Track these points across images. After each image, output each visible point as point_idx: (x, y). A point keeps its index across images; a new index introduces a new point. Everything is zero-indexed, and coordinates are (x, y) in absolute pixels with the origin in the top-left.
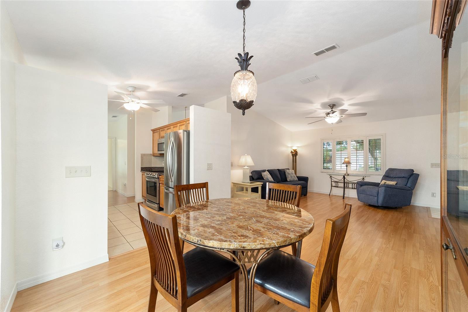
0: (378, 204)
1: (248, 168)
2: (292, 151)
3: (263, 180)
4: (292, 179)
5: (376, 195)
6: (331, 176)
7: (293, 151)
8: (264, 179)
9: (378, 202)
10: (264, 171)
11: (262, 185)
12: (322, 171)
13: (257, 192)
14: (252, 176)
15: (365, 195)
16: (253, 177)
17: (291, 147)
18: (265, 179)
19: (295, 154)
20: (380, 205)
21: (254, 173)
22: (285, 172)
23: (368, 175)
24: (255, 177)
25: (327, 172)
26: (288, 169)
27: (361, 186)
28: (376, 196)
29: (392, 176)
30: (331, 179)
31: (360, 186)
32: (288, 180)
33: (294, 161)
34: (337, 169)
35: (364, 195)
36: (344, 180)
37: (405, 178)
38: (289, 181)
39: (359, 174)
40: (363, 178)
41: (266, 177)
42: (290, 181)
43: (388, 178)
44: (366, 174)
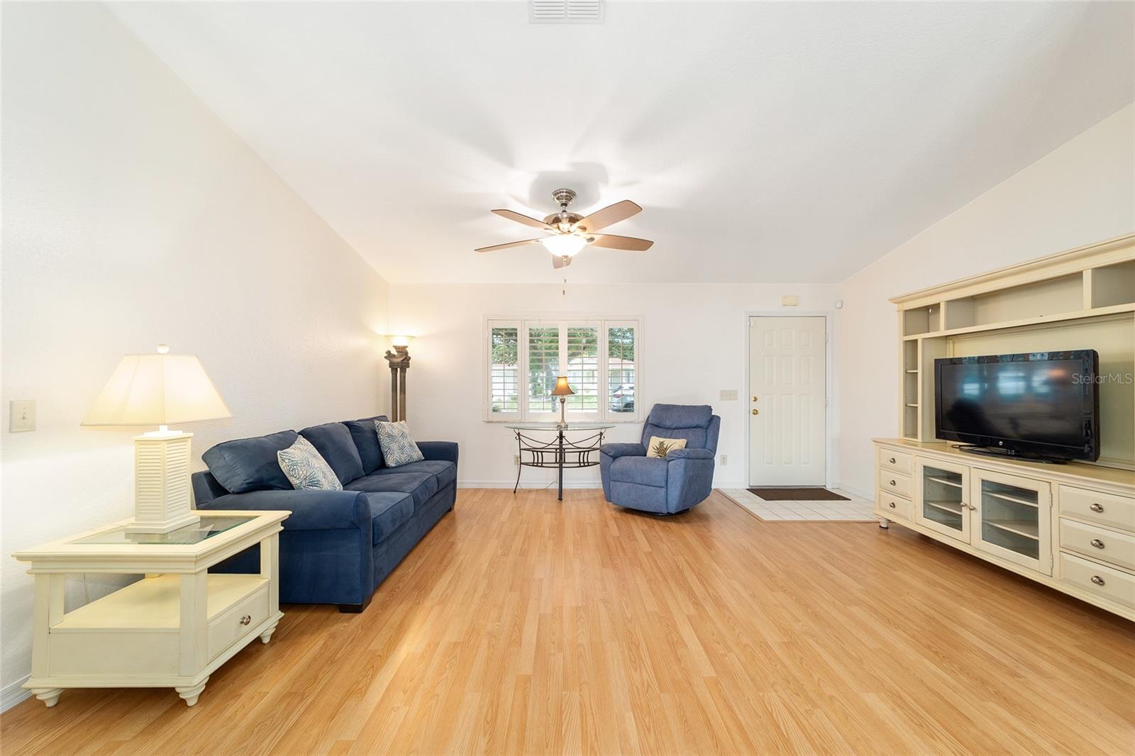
0: (667, 507)
1: (179, 434)
2: (389, 352)
3: (289, 493)
4: (403, 458)
5: (663, 484)
6: (519, 434)
7: (396, 353)
8: (290, 486)
9: (669, 503)
10: (286, 439)
11: (283, 523)
12: (490, 419)
13: (256, 570)
14: (209, 476)
15: (631, 484)
16: (220, 480)
17: (388, 337)
18: (294, 481)
19: (400, 362)
20: (673, 511)
21: (228, 456)
22: (375, 433)
23: (608, 423)
24: (235, 478)
25: (505, 422)
26: (383, 418)
27: (615, 458)
28: (662, 487)
29: (668, 423)
30: (519, 438)
31: (611, 459)
32: (391, 462)
33: (398, 389)
34: (530, 411)
35: (625, 486)
36: (561, 442)
37: (699, 427)
38: (393, 465)
39: (590, 423)
40: (601, 434)
41: (302, 472)
42: (400, 466)
43: (660, 430)
44: (603, 423)
